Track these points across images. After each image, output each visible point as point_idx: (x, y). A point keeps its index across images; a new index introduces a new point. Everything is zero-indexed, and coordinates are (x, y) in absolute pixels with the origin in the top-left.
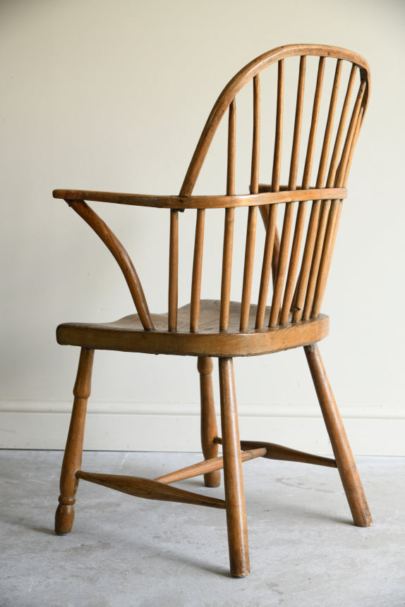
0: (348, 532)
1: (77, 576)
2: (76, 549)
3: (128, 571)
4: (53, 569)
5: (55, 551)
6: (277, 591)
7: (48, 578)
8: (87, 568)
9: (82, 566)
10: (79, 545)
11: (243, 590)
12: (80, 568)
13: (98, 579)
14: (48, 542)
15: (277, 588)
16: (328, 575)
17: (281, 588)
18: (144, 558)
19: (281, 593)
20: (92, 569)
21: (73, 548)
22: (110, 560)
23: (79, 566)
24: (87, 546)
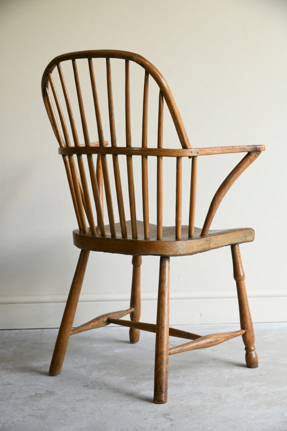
0: (216, 376)
1: (32, 415)
2: (31, 397)
3: (67, 410)
4: (16, 411)
5: (17, 399)
6: (169, 418)
7: (13, 417)
8: (39, 409)
9: (36, 408)
10: (33, 394)
11: (146, 419)
12: (35, 410)
13: (47, 416)
14: (12, 393)
15: (169, 417)
16: (203, 406)
17: (171, 417)
18: (78, 401)
19: (172, 420)
20: (42, 410)
21: (29, 396)
22: (54, 403)
23: (34, 408)
24: (39, 394)
